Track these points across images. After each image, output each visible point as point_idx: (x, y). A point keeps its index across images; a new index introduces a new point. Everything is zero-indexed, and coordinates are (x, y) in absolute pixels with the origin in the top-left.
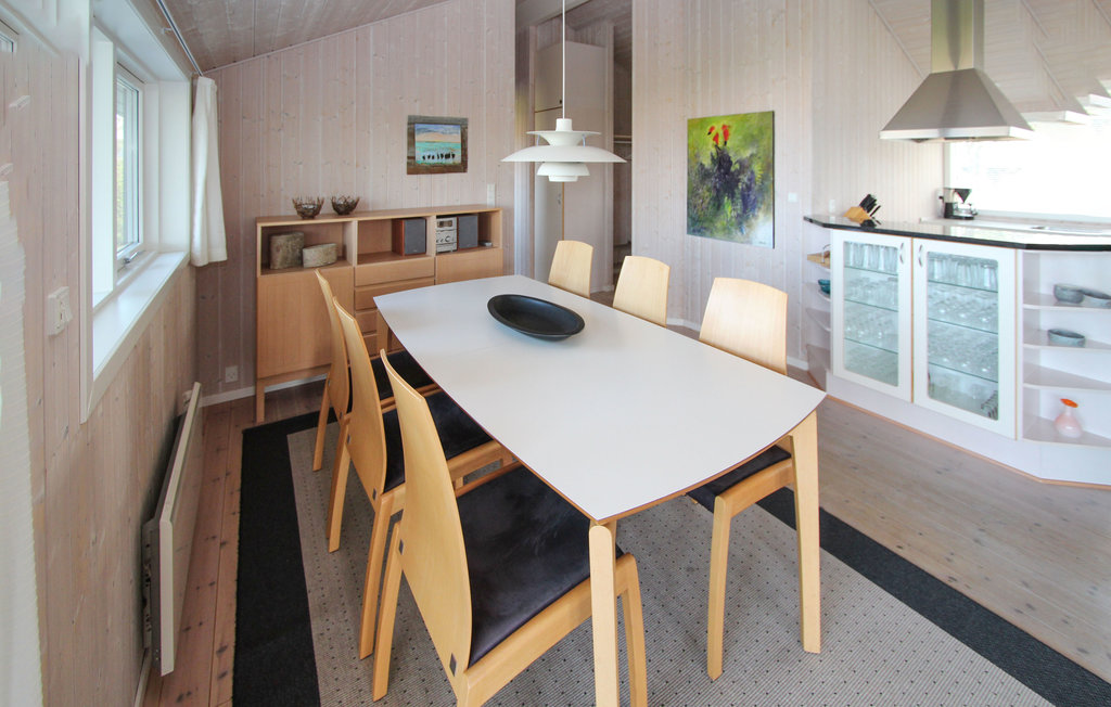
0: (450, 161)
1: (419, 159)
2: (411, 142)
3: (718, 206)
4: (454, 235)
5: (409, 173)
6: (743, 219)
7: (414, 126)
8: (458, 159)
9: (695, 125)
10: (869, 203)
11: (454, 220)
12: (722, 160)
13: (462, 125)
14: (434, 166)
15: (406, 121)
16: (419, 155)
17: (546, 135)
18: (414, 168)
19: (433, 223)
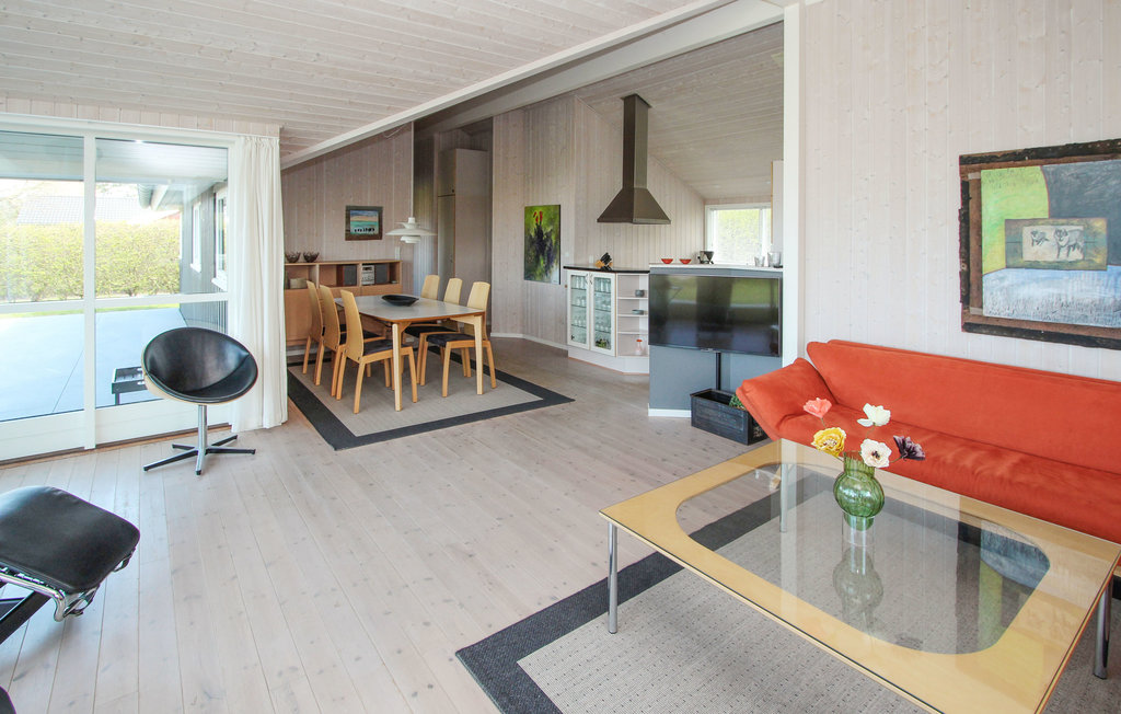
0: (371, 233)
1: (352, 231)
2: (348, 222)
3: (538, 261)
4: (372, 275)
5: (347, 239)
6: (548, 268)
7: (350, 211)
8: (376, 231)
9: (529, 210)
10: (606, 258)
11: (373, 267)
12: (539, 232)
13: (379, 210)
14: (361, 235)
15: (344, 209)
16: (353, 229)
17: (404, 224)
18: (350, 237)
19: (361, 268)
